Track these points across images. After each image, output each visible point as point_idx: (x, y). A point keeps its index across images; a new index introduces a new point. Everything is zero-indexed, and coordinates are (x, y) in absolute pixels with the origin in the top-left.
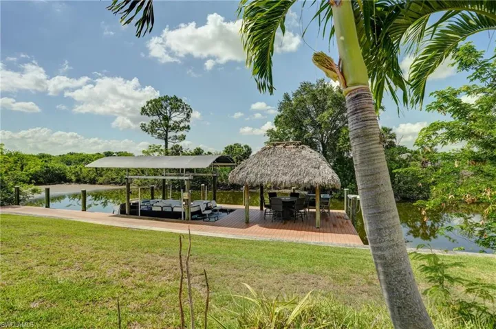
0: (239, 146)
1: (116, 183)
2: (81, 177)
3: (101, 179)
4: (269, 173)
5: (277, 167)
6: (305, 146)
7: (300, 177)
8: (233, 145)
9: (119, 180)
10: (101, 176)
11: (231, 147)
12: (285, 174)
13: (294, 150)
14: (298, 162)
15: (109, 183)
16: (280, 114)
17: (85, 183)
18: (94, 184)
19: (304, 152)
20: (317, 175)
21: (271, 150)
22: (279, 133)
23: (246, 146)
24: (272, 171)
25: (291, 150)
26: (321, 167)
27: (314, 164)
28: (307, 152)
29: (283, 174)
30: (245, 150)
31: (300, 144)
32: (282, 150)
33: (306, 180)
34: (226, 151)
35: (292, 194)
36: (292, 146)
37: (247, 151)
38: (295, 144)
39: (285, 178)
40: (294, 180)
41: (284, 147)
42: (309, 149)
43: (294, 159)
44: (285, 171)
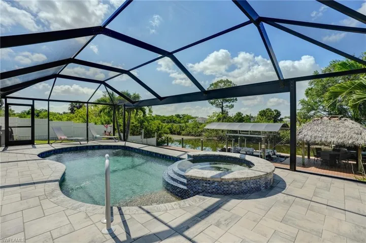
0: (270, 110)
1: (192, 135)
2: (173, 130)
3: (183, 132)
4: (321, 136)
5: (326, 132)
6: (347, 119)
7: (345, 139)
8: (265, 110)
9: (193, 133)
10: (183, 130)
11: (264, 111)
12: (333, 137)
13: (338, 121)
14: (342, 129)
15: (188, 135)
16: (310, 87)
17: (175, 134)
18: (180, 135)
19: (346, 123)
20: (359, 139)
21: (320, 122)
22: (310, 102)
23: (275, 111)
24: (322, 135)
25: (335, 121)
26: (363, 134)
27: (357, 132)
28: (349, 123)
29: (331, 137)
30: (275, 113)
31: (342, 117)
32: (328, 121)
33: (350, 142)
34: (260, 115)
35: (334, 150)
36: (336, 119)
37: (277, 114)
38: (338, 117)
39: (333, 140)
40: (340, 141)
41: (330, 119)
42: (351, 121)
43: (339, 127)
44: (333, 135)
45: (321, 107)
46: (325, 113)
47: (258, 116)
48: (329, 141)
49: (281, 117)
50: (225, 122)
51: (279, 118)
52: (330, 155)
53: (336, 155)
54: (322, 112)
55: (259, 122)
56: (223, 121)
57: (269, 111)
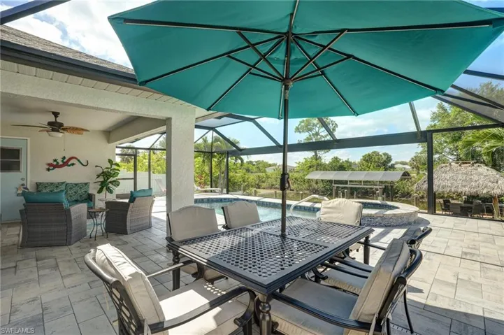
3: (264, 185)
4: (450, 185)
5: (456, 181)
6: (482, 165)
7: (478, 189)
8: (370, 153)
10: (263, 182)
11: (369, 155)
12: (465, 186)
13: (470, 168)
14: (475, 177)
16: (432, 123)
19: (480, 170)
20: (495, 188)
21: (448, 169)
23: (385, 154)
25: (467, 168)
26: (500, 182)
27: (492, 179)
28: (483, 169)
29: (462, 186)
30: (384, 158)
31: (476, 163)
32: (459, 168)
33: (485, 191)
34: (364, 160)
35: (465, 202)
36: (468, 165)
37: (387, 159)
38: (469, 163)
39: (464, 189)
40: (473, 191)
41: (460, 165)
42: (486, 167)
43: (471, 175)
44: (464, 184)
45: (448, 150)
46: (452, 157)
47: (361, 162)
48: (459, 191)
49: (392, 162)
50: (321, 170)
51: (390, 164)
52: (461, 207)
53: (468, 207)
54: (449, 156)
55: (364, 170)
56: (317, 170)
57: (376, 155)
